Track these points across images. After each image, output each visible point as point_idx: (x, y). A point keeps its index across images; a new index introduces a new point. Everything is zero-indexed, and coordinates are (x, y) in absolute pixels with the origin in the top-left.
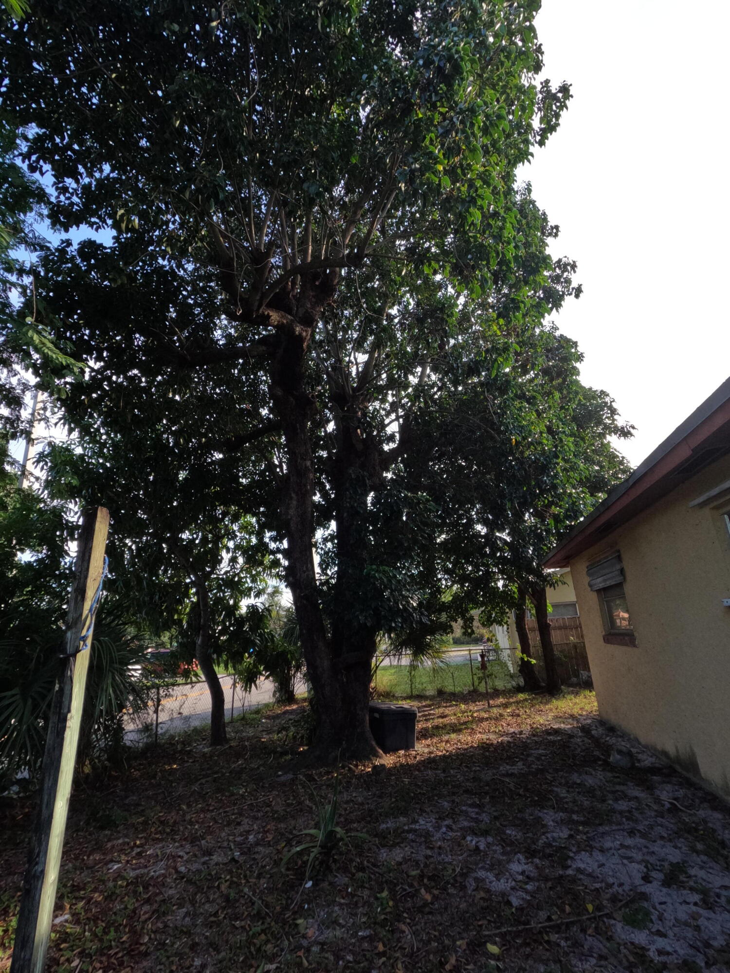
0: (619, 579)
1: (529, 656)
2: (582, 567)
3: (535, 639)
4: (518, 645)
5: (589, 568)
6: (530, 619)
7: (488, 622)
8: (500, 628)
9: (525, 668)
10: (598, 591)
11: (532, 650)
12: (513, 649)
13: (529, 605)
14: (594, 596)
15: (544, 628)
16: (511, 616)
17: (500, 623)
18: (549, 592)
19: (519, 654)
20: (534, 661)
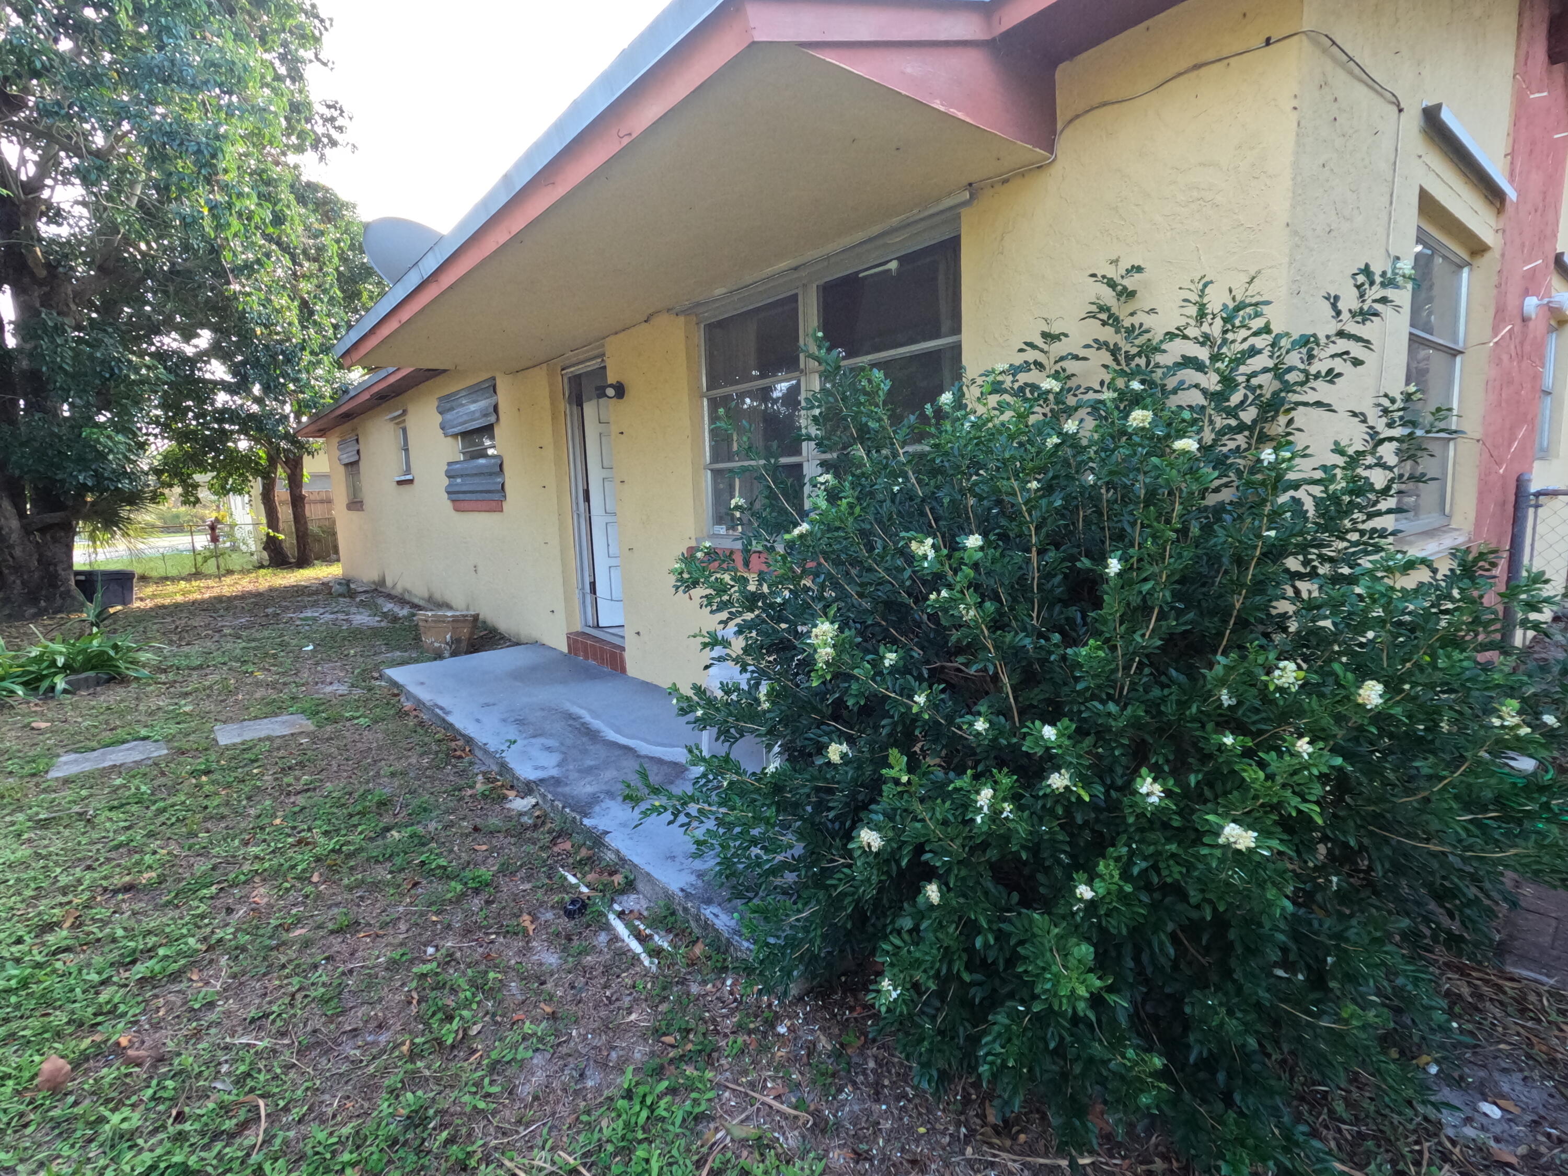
0: (355, 458)
1: (276, 530)
2: (335, 441)
3: (285, 513)
4: (264, 520)
5: (340, 443)
6: (282, 491)
7: (223, 491)
8: (238, 498)
9: (271, 544)
10: (346, 465)
11: (281, 525)
12: (256, 524)
13: (281, 473)
14: (342, 469)
15: (297, 501)
16: (257, 485)
17: (240, 492)
18: (306, 459)
19: (264, 529)
20: (281, 537)
